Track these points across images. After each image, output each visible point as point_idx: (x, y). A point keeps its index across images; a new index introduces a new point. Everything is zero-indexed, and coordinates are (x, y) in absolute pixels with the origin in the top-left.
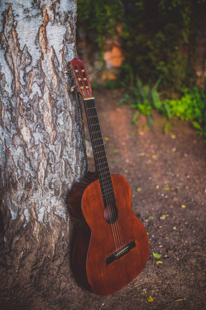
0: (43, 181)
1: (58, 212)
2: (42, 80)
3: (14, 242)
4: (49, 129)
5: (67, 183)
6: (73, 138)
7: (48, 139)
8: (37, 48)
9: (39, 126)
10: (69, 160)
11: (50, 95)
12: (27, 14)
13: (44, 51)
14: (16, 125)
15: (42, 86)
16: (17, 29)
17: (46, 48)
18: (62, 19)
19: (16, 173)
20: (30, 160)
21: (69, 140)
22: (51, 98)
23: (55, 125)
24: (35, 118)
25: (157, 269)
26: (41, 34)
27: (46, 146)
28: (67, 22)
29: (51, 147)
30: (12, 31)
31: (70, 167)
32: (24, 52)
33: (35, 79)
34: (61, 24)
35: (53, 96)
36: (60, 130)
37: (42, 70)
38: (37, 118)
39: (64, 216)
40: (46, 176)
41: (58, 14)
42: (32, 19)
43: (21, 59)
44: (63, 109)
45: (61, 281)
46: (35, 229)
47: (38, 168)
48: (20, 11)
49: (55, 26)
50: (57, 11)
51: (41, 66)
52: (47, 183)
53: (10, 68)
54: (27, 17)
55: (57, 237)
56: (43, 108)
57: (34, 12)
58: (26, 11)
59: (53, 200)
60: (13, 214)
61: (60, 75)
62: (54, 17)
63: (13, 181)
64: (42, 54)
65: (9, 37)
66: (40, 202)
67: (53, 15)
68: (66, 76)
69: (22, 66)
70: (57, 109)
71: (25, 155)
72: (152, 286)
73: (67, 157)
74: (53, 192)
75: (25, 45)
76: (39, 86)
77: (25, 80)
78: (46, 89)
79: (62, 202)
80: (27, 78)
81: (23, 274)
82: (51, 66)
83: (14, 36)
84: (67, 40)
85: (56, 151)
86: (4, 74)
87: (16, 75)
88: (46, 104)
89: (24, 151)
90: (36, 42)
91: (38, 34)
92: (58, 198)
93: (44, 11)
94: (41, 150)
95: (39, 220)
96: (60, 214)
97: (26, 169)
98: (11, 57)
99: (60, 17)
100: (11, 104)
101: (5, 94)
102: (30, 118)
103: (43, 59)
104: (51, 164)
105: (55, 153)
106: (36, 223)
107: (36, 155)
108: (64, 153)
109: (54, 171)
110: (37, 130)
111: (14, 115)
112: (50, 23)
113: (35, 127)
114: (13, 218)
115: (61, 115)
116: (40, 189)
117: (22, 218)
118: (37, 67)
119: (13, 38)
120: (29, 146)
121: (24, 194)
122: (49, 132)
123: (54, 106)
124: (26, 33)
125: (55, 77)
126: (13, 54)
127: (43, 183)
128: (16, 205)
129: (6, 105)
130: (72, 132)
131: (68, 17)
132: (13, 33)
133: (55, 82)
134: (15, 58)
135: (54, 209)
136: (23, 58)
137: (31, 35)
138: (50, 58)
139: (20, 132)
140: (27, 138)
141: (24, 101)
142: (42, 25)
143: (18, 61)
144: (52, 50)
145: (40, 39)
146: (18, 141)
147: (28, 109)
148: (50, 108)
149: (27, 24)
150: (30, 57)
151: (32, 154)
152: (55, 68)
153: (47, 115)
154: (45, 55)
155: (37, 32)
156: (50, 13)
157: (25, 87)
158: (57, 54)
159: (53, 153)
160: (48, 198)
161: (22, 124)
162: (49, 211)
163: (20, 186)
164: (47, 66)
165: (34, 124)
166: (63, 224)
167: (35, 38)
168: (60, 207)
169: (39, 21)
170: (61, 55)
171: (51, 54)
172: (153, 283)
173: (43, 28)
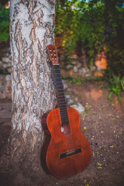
0: (30, 108)
1: (37, 126)
2: (32, 55)
3: (13, 141)
4: (35, 80)
5: (43, 110)
6: (49, 87)
7: (34, 85)
8: (30, 39)
9: (30, 78)
10: (46, 98)
11: (36, 62)
12: (26, 23)
13: (34, 40)
14: (19, 78)
15: (32, 58)
16: (21, 31)
17: (35, 39)
18: (44, 25)
19: (17, 104)
20: (24, 96)
21: (46, 88)
22: (37, 64)
23: (38, 79)
24: (28, 75)
25: (97, 171)
26: (32, 32)
27: (33, 89)
28: (47, 27)
29: (36, 90)
30: (19, 32)
31: (46, 102)
32: (24, 41)
33: (29, 54)
34: (43, 28)
35: (37, 63)
36: (41, 81)
37: (32, 50)
38: (29, 74)
39: (41, 129)
40: (32, 105)
41: (41, 23)
42: (28, 25)
43: (23, 45)
44: (43, 70)
45: (34, 166)
46: (24, 135)
47: (28, 100)
48: (23, 22)
49: (40, 29)
50: (41, 21)
51: (32, 48)
52: (32, 109)
53: (18, 49)
54: (26, 25)
55: (36, 141)
56: (32, 69)
57: (30, 22)
58: (26, 22)
59: (35, 119)
60: (14, 126)
61: (42, 53)
62: (39, 24)
63: (16, 107)
64: (33, 42)
65: (18, 35)
66: (28, 119)
67: (39, 23)
68: (45, 54)
69: (23, 48)
70: (40, 70)
71: (22, 93)
72: (91, 179)
73: (44, 96)
74: (35, 115)
75: (25, 38)
76: (31, 58)
77: (24, 55)
78: (34, 59)
79: (40, 121)
80: (25, 54)
81: (15, 160)
82: (37, 48)
83: (20, 34)
84: (46, 36)
85: (38, 92)
86: (15, 53)
87: (20, 53)
88: (34, 67)
89: (22, 92)
90: (30, 36)
91: (31, 32)
92: (38, 118)
93: (34, 21)
94: (30, 91)
95: (26, 129)
96: (38, 127)
97: (22, 101)
98: (18, 44)
99: (42, 24)
100: (17, 68)
101: (15, 63)
102: (25, 74)
103: (33, 44)
104: (35, 99)
105: (38, 93)
106: (25, 131)
107: (27, 94)
108: (43, 94)
109: (36, 103)
110: (29, 80)
111: (18, 73)
112: (37, 27)
113: (28, 79)
114: (14, 128)
115: (42, 73)
116: (28, 113)
117: (18, 128)
118: (30, 48)
119: (19, 35)
120: (24, 89)
121: (20, 115)
122: (35, 82)
123: (38, 68)
124: (25, 32)
125: (39, 54)
126: (19, 43)
127: (30, 109)
128: (16, 121)
129: (15, 68)
130: (49, 84)
131: (47, 25)
132: (20, 33)
133: (39, 56)
134: (20, 44)
135: (35, 124)
136: (24, 44)
137: (28, 33)
138: (37, 44)
139: (21, 82)
140: (24, 85)
141: (23, 65)
142: (33, 28)
143: (21, 45)
144: (38, 40)
145: (32, 34)
146: (19, 86)
147: (25, 70)
148: (36, 69)
149: (26, 28)
150: (27, 43)
151: (26, 93)
152: (39, 49)
153: (34, 73)
154: (34, 42)
155: (30, 31)
156: (37, 22)
157: (24, 58)
158: (40, 42)
159: (36, 93)
160: (32, 117)
161: (21, 77)
162: (32, 125)
163: (19, 110)
164: (35, 48)
165: (27, 77)
166: (40, 133)
167: (29, 35)
168: (39, 124)
169: (32, 26)
170: (43, 43)
171: (37, 42)
172: (92, 178)
173: (34, 30)
